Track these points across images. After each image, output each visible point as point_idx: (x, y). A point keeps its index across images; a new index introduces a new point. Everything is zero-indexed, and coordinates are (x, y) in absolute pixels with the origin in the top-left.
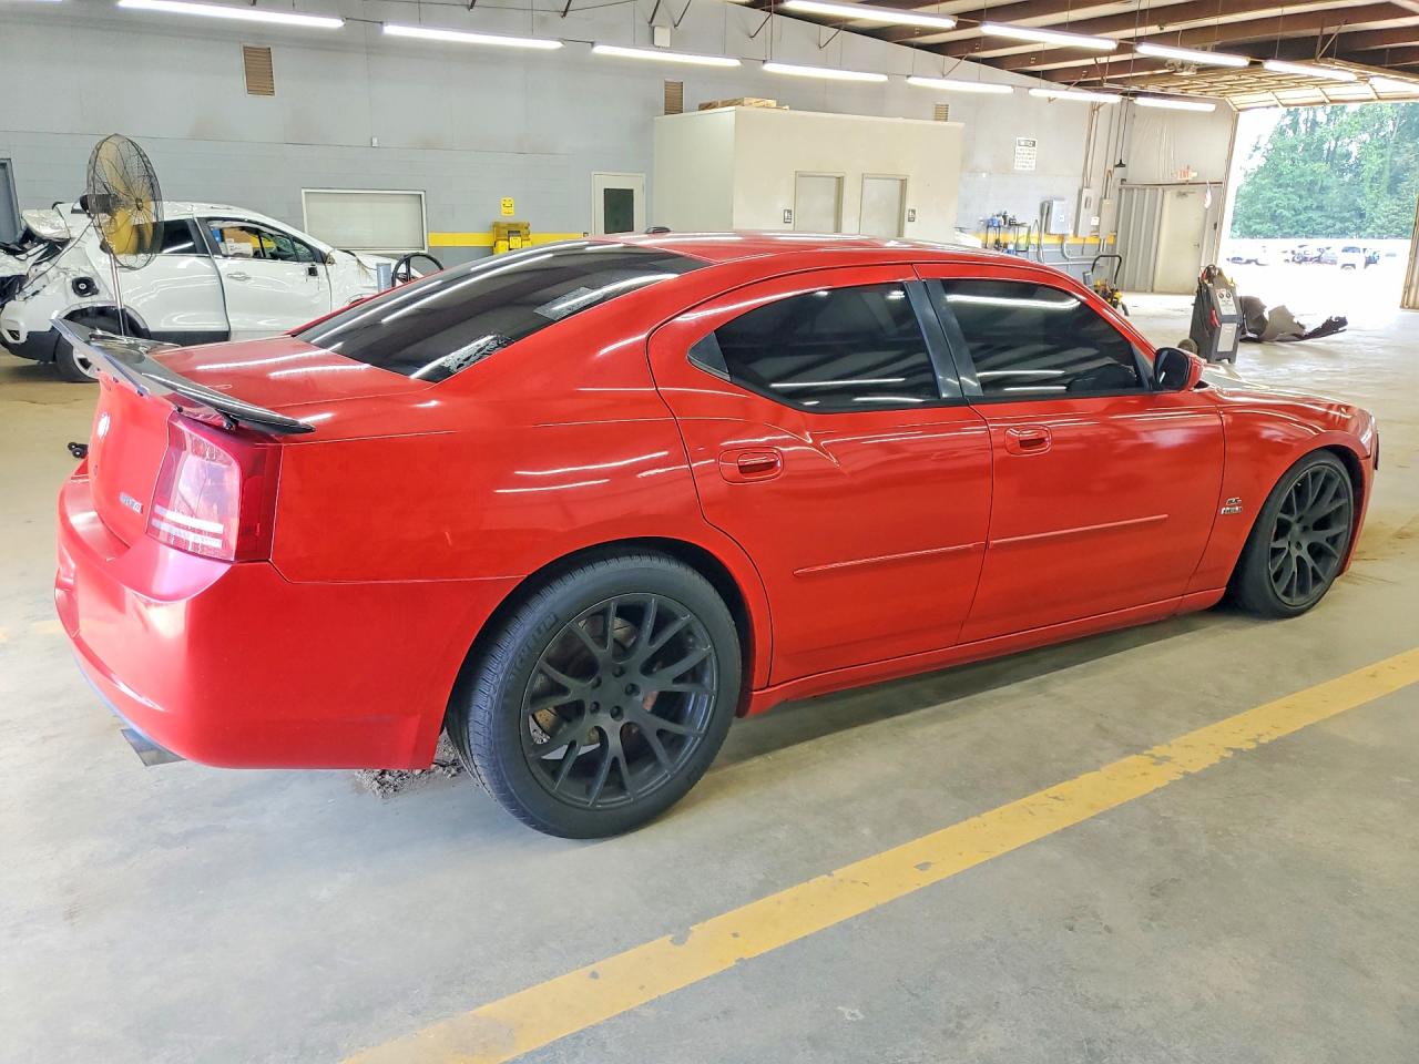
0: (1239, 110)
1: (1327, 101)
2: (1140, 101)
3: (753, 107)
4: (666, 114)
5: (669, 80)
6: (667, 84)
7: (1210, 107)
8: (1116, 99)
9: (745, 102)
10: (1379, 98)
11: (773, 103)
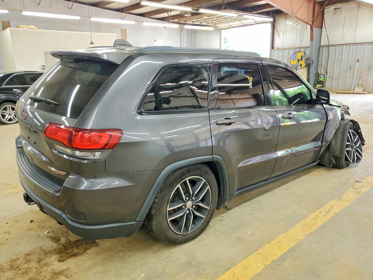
0: (221, 29)
1: (243, 25)
2: (186, 27)
3: (24, 28)
4: (3, 30)
5: (2, 20)
6: (2, 22)
7: (212, 29)
8: (177, 26)
9: (20, 27)
10: (256, 24)
11: (34, 27)
